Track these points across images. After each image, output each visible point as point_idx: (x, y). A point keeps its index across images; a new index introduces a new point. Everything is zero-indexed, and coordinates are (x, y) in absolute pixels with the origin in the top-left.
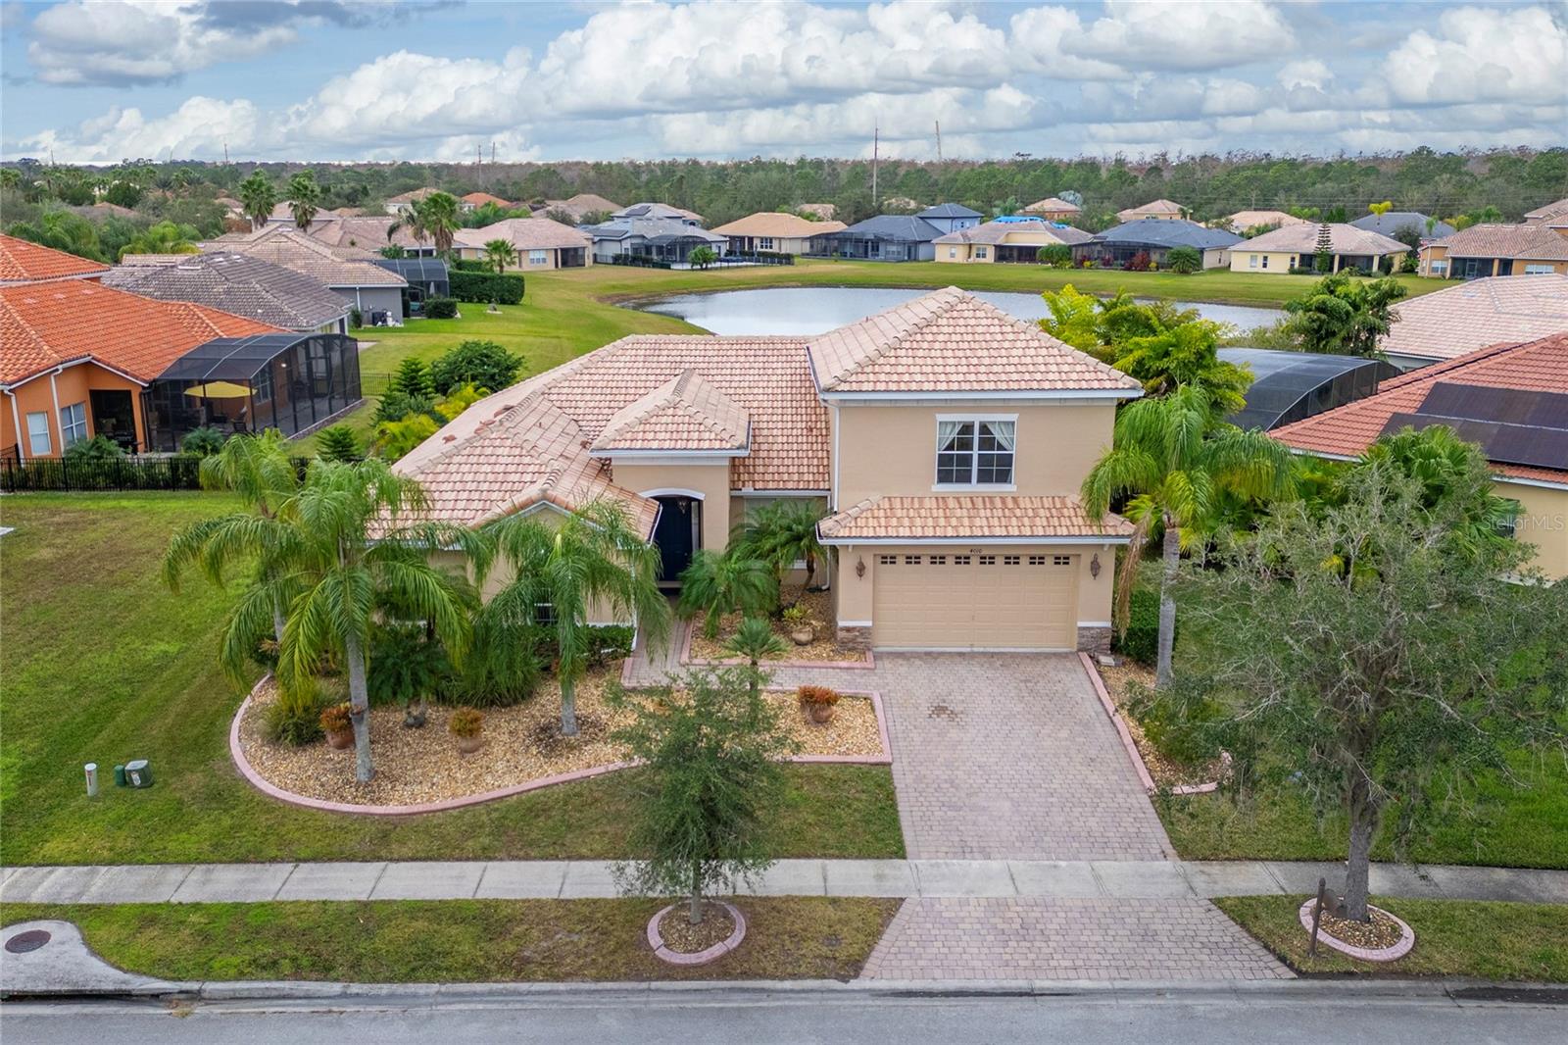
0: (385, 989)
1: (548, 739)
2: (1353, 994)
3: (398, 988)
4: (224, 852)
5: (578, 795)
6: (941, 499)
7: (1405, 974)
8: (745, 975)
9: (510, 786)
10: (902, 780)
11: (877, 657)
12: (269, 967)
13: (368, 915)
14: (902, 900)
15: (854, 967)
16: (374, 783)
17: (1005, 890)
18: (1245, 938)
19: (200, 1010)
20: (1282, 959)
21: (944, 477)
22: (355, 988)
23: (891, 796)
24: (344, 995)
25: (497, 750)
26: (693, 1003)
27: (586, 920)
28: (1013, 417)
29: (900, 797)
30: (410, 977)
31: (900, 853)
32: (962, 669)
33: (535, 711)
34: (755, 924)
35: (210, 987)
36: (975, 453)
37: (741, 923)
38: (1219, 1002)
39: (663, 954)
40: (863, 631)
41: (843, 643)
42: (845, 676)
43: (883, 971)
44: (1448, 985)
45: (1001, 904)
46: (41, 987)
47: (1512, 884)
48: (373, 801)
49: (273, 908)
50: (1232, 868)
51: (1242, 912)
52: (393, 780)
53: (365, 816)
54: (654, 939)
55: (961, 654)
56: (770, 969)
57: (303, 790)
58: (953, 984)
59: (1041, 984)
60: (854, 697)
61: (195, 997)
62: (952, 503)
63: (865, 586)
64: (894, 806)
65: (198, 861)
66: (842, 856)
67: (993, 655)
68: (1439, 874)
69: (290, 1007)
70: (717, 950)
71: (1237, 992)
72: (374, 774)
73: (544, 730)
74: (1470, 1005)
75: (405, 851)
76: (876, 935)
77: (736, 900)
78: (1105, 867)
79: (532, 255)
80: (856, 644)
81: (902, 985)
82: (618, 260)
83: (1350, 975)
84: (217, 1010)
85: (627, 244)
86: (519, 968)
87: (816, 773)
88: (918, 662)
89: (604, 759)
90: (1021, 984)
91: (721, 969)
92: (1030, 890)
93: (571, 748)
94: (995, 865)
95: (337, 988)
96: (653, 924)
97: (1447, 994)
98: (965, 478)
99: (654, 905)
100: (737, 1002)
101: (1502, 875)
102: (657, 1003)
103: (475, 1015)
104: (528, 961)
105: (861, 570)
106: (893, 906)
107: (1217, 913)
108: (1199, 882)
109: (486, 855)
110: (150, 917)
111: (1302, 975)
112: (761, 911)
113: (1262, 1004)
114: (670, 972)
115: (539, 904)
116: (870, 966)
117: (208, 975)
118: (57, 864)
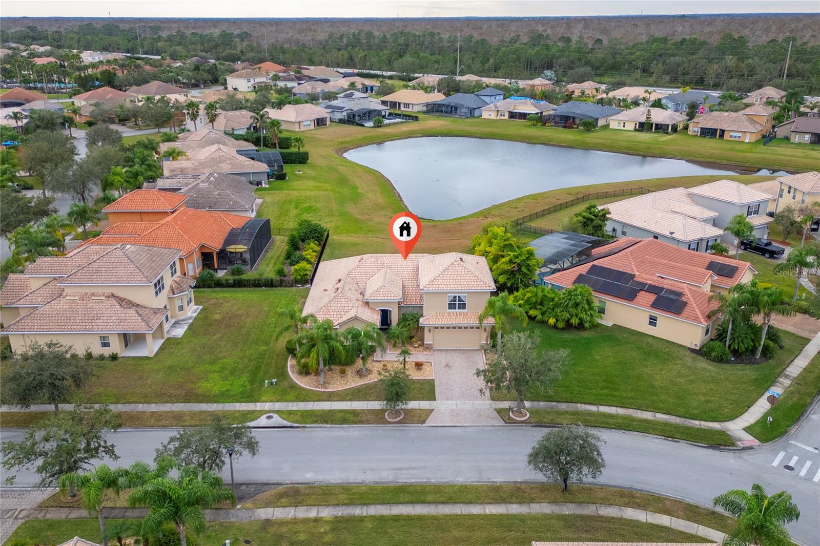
0: (339, 426)
1: (360, 374)
2: (514, 426)
3: (341, 426)
4: (298, 399)
5: (368, 387)
6: (449, 313)
7: (525, 423)
8: (404, 423)
9: (353, 385)
10: (437, 383)
11: (434, 351)
12: (316, 422)
13: (331, 412)
14: (434, 409)
15: (424, 422)
16: (324, 385)
17: (454, 407)
18: (498, 416)
19: (306, 429)
20: (503, 420)
21: (450, 308)
22: (333, 426)
23: (434, 387)
24: (331, 427)
25: (349, 376)
26: (395, 428)
27: (373, 413)
28: (466, 295)
29: (436, 387)
30: (342, 424)
31: (435, 400)
32: (453, 354)
33: (356, 366)
34: (405, 414)
35: (307, 425)
36: (457, 303)
37: (403, 414)
38: (489, 428)
39: (389, 420)
40: (430, 345)
41: (426, 347)
42: (426, 356)
43: (430, 422)
44: (532, 425)
45: (453, 410)
46: (277, 426)
47: (555, 405)
48: (326, 388)
49: (313, 411)
50: (501, 402)
51: (499, 411)
52: (329, 383)
53: (325, 392)
54: (387, 417)
55: (454, 350)
56: (408, 422)
57: (310, 386)
58: (442, 425)
59: (457, 425)
60: (428, 362)
61: (305, 427)
62: (451, 314)
63: (431, 335)
64: (434, 389)
65: (294, 401)
66: (423, 400)
67: (461, 350)
68: (542, 403)
69: (323, 429)
70: (399, 419)
71: (493, 426)
72: (324, 382)
73: (359, 371)
74: (534, 428)
75: (335, 399)
76: (428, 416)
77: (402, 409)
78: (476, 402)
79: (304, 123)
80: (429, 348)
81: (433, 425)
82: (341, 121)
83: (515, 423)
84: (310, 429)
85: (345, 113)
86: (362, 422)
87: (418, 381)
88: (443, 352)
89: (373, 378)
90: (454, 425)
91: (399, 422)
92: (459, 407)
93: (365, 376)
94: (454, 402)
95: (330, 426)
96: (386, 414)
97: (532, 426)
98: (455, 308)
99: (387, 410)
100: (402, 428)
101: (554, 403)
102: (388, 428)
103: (356, 430)
104: (363, 421)
105: (430, 331)
106: (432, 410)
107: (495, 412)
108: (493, 406)
109: (351, 400)
110: (290, 413)
111: (506, 423)
112: (407, 412)
113: (497, 428)
114: (390, 423)
115: (363, 410)
116: (427, 422)
117: (306, 423)
118: (266, 402)
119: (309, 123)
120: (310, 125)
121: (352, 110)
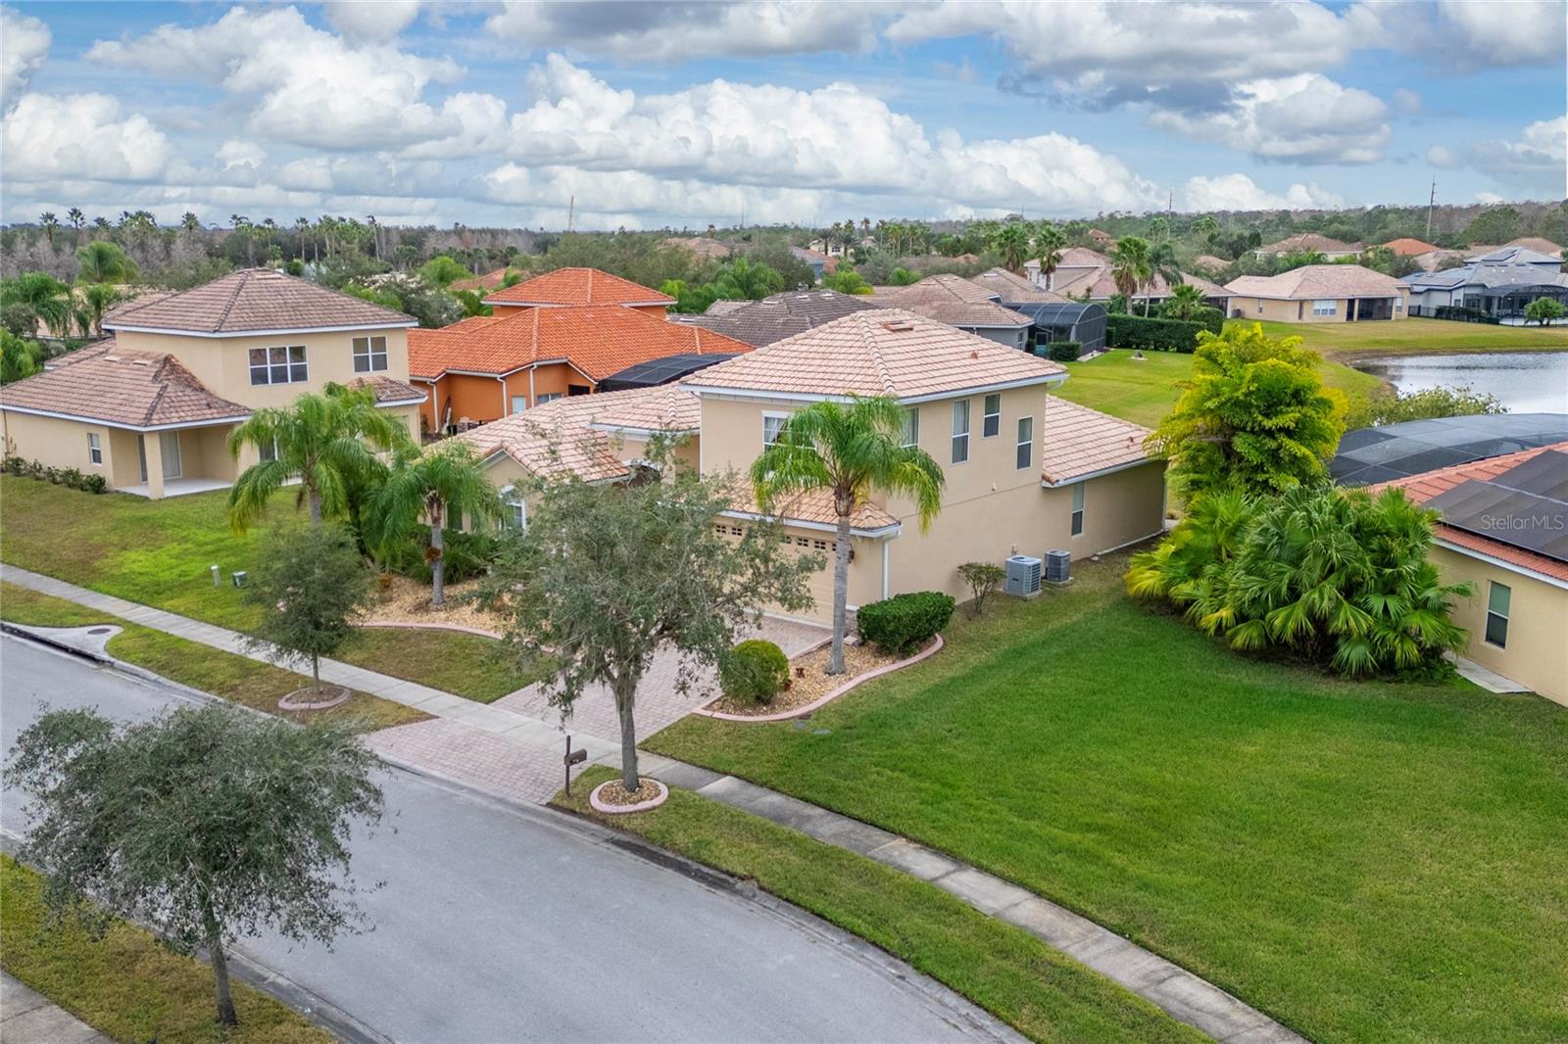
1: (425, 605)
7: (603, 821)
17: (499, 730)
19: (105, 670)
25: (396, 605)
34: (345, 703)
35: (119, 662)
37: (338, 700)
39: (282, 701)
45: (480, 734)
54: (290, 695)
59: (417, 767)
61: (111, 666)
76: (391, 726)
79: (1317, 306)
82: (1442, 313)
84: (109, 672)
85: (1459, 295)
93: (426, 611)
94: (526, 719)
96: (303, 690)
101: (818, 811)
104: (234, 690)
106: (428, 718)
110: (151, 634)
111: (548, 804)
119: (1332, 305)
120: (1333, 312)
121: (1484, 286)
